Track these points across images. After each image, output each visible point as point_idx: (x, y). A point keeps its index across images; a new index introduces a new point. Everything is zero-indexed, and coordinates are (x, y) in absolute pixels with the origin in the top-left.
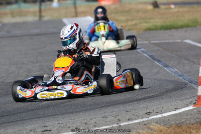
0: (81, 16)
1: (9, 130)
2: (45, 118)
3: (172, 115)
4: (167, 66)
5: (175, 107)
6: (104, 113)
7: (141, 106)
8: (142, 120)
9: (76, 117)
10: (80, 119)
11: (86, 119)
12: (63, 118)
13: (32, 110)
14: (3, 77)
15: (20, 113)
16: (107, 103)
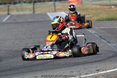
0: (57, 12)
2: (36, 72)
3: (112, 72)
4: (109, 42)
5: (114, 67)
6: (71, 69)
7: (94, 66)
8: (94, 74)
9: (55, 72)
10: (57, 73)
12: (46, 72)
13: (28, 67)
14: (11, 47)
15: (21, 68)
16: (73, 64)
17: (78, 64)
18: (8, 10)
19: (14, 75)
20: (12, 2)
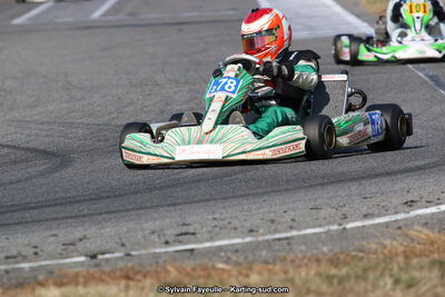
1: (108, 230)
10: (262, 210)
11: (275, 212)
12: (224, 207)
17: (342, 182)
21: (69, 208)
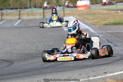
0: (66, 16)
1: (26, 81)
2: (46, 74)
3: (119, 74)
4: (116, 46)
5: (121, 69)
6: (80, 72)
7: (101, 68)
8: (102, 77)
9: (64, 74)
10: (66, 75)
11: (70, 75)
12: (56, 74)
13: (39, 69)
14: (23, 50)
15: (32, 71)
16: (81, 66)
17: (87, 67)
18: (20, 15)
19: (25, 77)
20: (23, 7)
21: (15, 75)
